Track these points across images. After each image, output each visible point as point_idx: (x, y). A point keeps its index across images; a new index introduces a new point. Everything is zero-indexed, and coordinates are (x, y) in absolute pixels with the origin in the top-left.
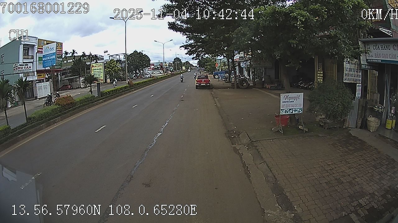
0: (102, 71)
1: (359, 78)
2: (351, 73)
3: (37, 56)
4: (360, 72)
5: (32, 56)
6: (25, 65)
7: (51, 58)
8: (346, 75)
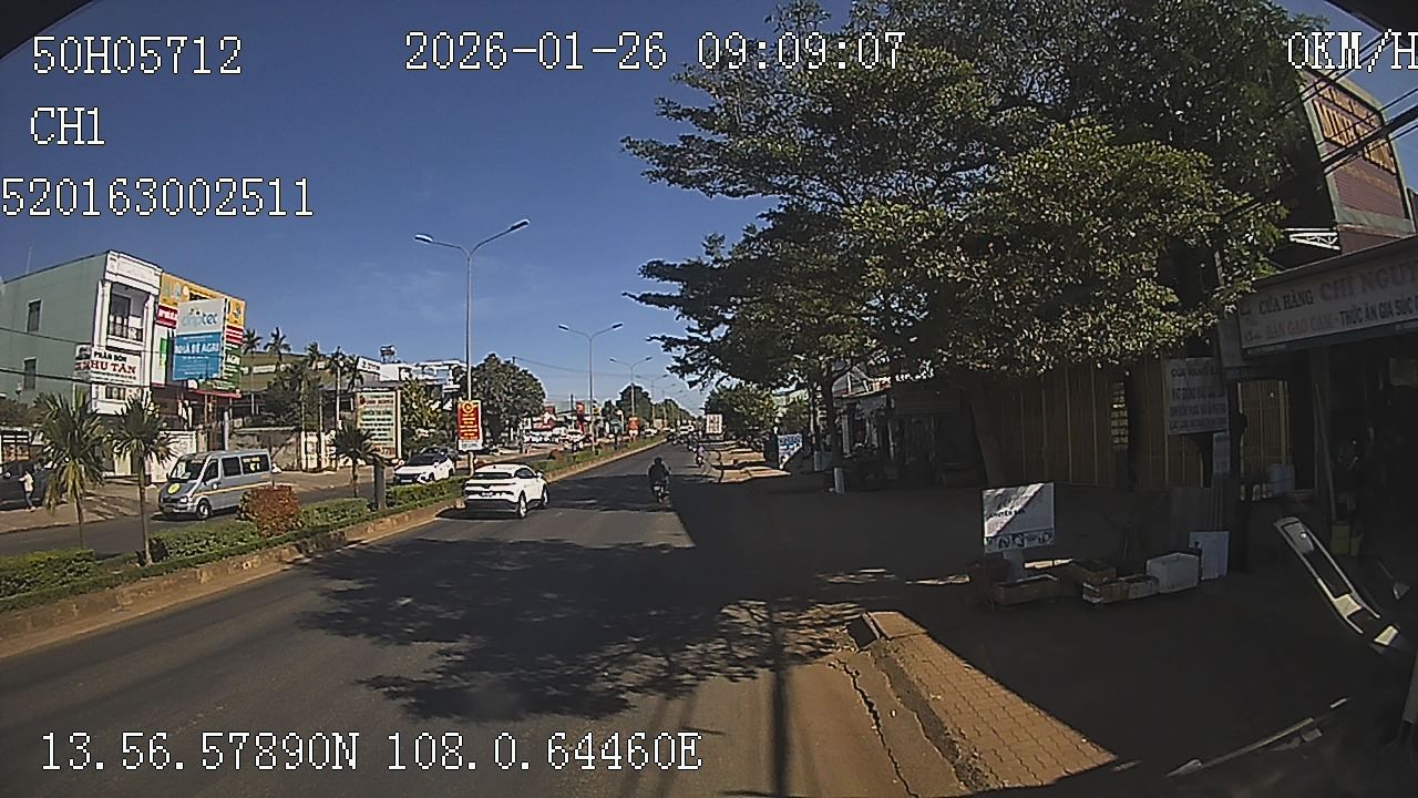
1: (1221, 415)
2: (1192, 403)
3: (155, 335)
4: (1222, 395)
5: (137, 329)
6: (116, 358)
7: (203, 349)
8: (1174, 411)
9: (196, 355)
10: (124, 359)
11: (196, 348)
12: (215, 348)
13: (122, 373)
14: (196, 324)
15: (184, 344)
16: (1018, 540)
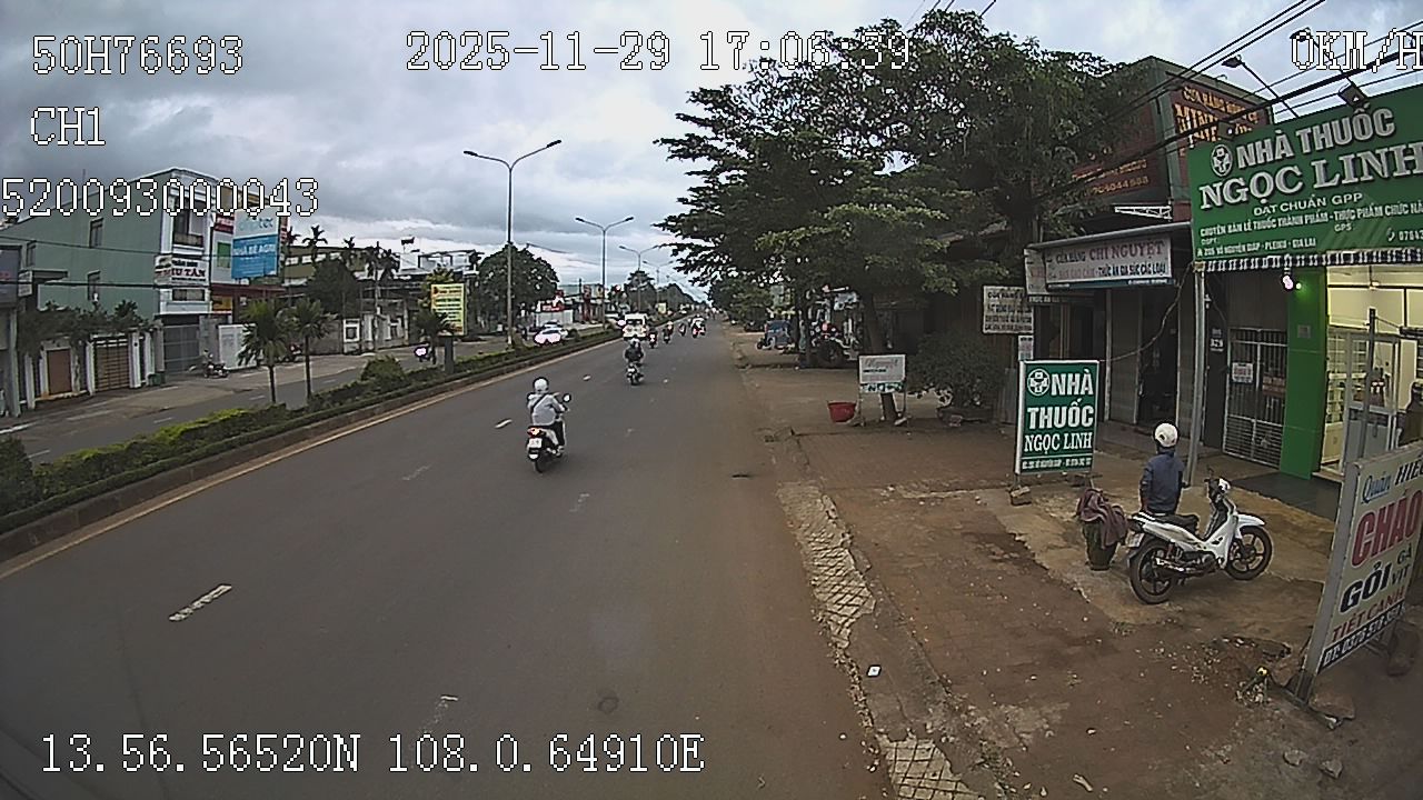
0: (462, 306)
1: (1028, 324)
2: (1003, 314)
3: (213, 240)
4: (1029, 311)
5: (198, 237)
6: (189, 264)
7: (261, 250)
8: (989, 318)
9: (253, 256)
10: (195, 265)
11: (253, 250)
12: (272, 248)
13: (194, 277)
14: (252, 229)
15: (241, 246)
16: (881, 387)
